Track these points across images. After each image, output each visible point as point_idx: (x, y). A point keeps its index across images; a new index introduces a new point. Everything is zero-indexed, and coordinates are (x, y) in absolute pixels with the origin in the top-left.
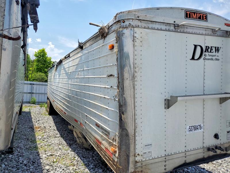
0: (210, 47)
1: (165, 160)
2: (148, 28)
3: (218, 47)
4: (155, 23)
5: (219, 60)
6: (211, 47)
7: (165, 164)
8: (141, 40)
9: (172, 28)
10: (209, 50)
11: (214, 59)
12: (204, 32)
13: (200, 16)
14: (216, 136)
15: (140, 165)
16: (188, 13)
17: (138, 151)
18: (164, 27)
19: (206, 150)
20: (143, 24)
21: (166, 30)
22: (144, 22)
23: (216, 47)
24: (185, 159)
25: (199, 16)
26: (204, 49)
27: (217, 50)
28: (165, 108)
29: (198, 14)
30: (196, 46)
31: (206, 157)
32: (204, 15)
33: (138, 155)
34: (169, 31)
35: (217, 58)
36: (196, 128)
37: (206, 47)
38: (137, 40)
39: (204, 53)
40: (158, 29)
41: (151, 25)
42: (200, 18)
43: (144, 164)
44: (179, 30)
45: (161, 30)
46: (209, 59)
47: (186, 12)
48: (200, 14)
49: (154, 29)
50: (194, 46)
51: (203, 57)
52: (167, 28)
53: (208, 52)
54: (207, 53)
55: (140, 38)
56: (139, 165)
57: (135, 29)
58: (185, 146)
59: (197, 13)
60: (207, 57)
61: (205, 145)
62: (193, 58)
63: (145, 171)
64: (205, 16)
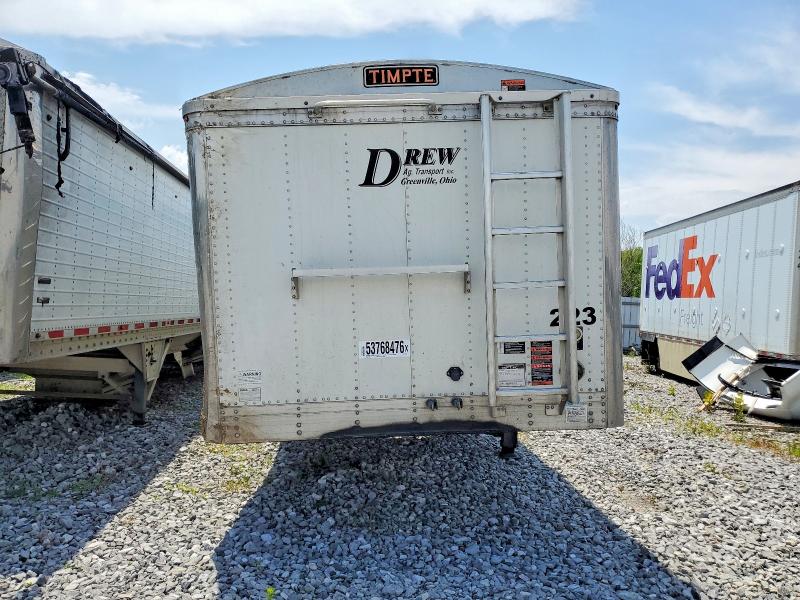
0: (423, 152)
1: (297, 412)
2: (239, 125)
3: (450, 150)
4: (254, 112)
5: (454, 181)
6: (426, 151)
7: (297, 420)
8: (223, 151)
9: (302, 117)
10: (420, 159)
11: (438, 181)
12: (399, 116)
13: (414, 74)
14: (455, 373)
15: (232, 414)
16: (374, 72)
17: (223, 384)
18: (278, 119)
19: (421, 403)
20: (227, 120)
21: (285, 125)
22: (227, 113)
23: (441, 150)
24: (357, 417)
25: (409, 75)
26: (403, 157)
27: (447, 155)
28: (294, 297)
29: (404, 71)
30: (374, 154)
31: (421, 420)
32: (426, 70)
33: (227, 391)
34: (293, 124)
35: (450, 176)
36: (386, 348)
37: (409, 151)
38: (212, 153)
39: (403, 168)
40: (263, 125)
41: (244, 120)
42: (411, 80)
43: (241, 413)
44: (321, 121)
45: (272, 125)
46: (419, 182)
47: (367, 71)
48: (411, 69)
49: (254, 125)
50: (369, 154)
51: (401, 176)
52: (289, 118)
53: (416, 162)
54: (412, 167)
55: (219, 148)
56: (229, 412)
57: (207, 131)
58: (357, 388)
59: (401, 69)
60: (414, 177)
61: (417, 392)
62: (368, 182)
63: (244, 428)
64: (428, 73)
